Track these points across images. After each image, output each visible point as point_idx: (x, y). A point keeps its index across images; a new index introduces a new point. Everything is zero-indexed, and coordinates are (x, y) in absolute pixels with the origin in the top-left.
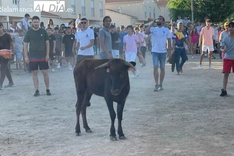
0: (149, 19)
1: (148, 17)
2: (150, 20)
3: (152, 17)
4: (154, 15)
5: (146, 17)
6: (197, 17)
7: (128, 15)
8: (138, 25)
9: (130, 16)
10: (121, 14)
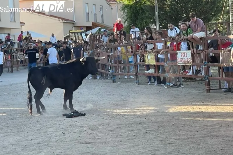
0: (93, 24)
1: (92, 20)
2: (94, 26)
3: (99, 21)
4: (102, 16)
5: (89, 21)
6: (165, 19)
7: (59, 18)
8: (75, 33)
9: (62, 19)
10: (49, 17)
